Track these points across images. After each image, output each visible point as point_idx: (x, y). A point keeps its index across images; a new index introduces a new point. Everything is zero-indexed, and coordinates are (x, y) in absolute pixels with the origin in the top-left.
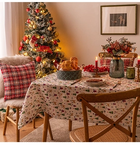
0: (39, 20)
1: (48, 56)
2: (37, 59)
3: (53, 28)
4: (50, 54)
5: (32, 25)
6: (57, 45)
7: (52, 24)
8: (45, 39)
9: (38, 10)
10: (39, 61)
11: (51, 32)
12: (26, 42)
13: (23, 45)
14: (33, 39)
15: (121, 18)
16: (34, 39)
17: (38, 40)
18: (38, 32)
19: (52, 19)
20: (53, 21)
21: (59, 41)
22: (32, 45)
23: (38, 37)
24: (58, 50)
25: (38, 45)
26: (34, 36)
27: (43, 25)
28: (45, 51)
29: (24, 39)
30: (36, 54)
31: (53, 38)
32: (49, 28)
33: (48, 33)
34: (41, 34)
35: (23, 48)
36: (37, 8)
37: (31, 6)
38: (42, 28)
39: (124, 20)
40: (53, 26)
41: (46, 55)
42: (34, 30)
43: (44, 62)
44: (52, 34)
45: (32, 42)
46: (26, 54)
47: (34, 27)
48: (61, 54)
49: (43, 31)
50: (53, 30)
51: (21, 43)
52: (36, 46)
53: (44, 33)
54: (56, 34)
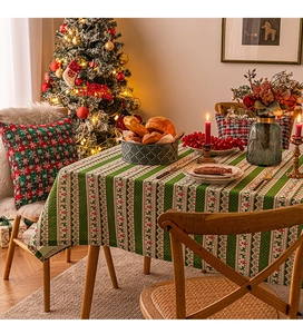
0: (85, 26)
1: (104, 105)
2: (79, 112)
3: (116, 45)
4: (108, 101)
5: (71, 37)
6: (124, 83)
7: (113, 37)
8: (98, 69)
10: (85, 117)
11: (111, 53)
12: (57, 74)
13: (51, 80)
14: (71, 67)
15: (267, 26)
16: (74, 67)
17: (84, 71)
18: (82, 54)
19: (114, 24)
20: (117, 32)
21: (128, 74)
22: (68, 82)
23: (83, 64)
24: (125, 93)
25: (82, 80)
26: (75, 63)
27: (94, 38)
28: (97, 95)
29: (53, 66)
30: (76, 101)
31: (116, 67)
32: (107, 46)
33: (105, 55)
34: (90, 58)
35: (50, 86)
38: (93, 45)
39: (274, 32)
40: (118, 40)
41: (100, 104)
42: (75, 48)
43: (95, 119)
44: (114, 58)
45: (70, 74)
46: (56, 100)
47: (74, 41)
48: (132, 103)
49: (94, 51)
50: (116, 50)
51: (47, 77)
52: (78, 84)
53: (97, 56)
54: (123, 58)
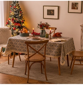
0: (15, 11)
2: (14, 29)
4: (20, 26)
5: (12, 13)
6: (23, 23)
8: (18, 20)
9: (15, 7)
10: (15, 30)
12: (9, 21)
13: (8, 22)
15: (52, 11)
16: (13, 20)
17: (15, 20)
18: (15, 17)
19: (21, 10)
20: (22, 12)
21: (24, 21)
22: (12, 22)
24: (24, 25)
25: (14, 22)
26: (13, 19)
27: (17, 14)
28: (17, 25)
29: (9, 19)
30: (13, 26)
31: (22, 19)
32: (20, 15)
33: (19, 17)
34: (16, 18)
35: (8, 23)
36: (15, 6)
37: (12, 5)
38: (17, 15)
40: (22, 14)
41: (18, 27)
42: (13, 15)
43: (17, 30)
45: (12, 21)
46: (9, 26)
47: (13, 14)
48: (25, 27)
49: (17, 16)
50: (21, 16)
51: (7, 21)
52: (14, 23)
53: (18, 17)
54: (23, 17)
